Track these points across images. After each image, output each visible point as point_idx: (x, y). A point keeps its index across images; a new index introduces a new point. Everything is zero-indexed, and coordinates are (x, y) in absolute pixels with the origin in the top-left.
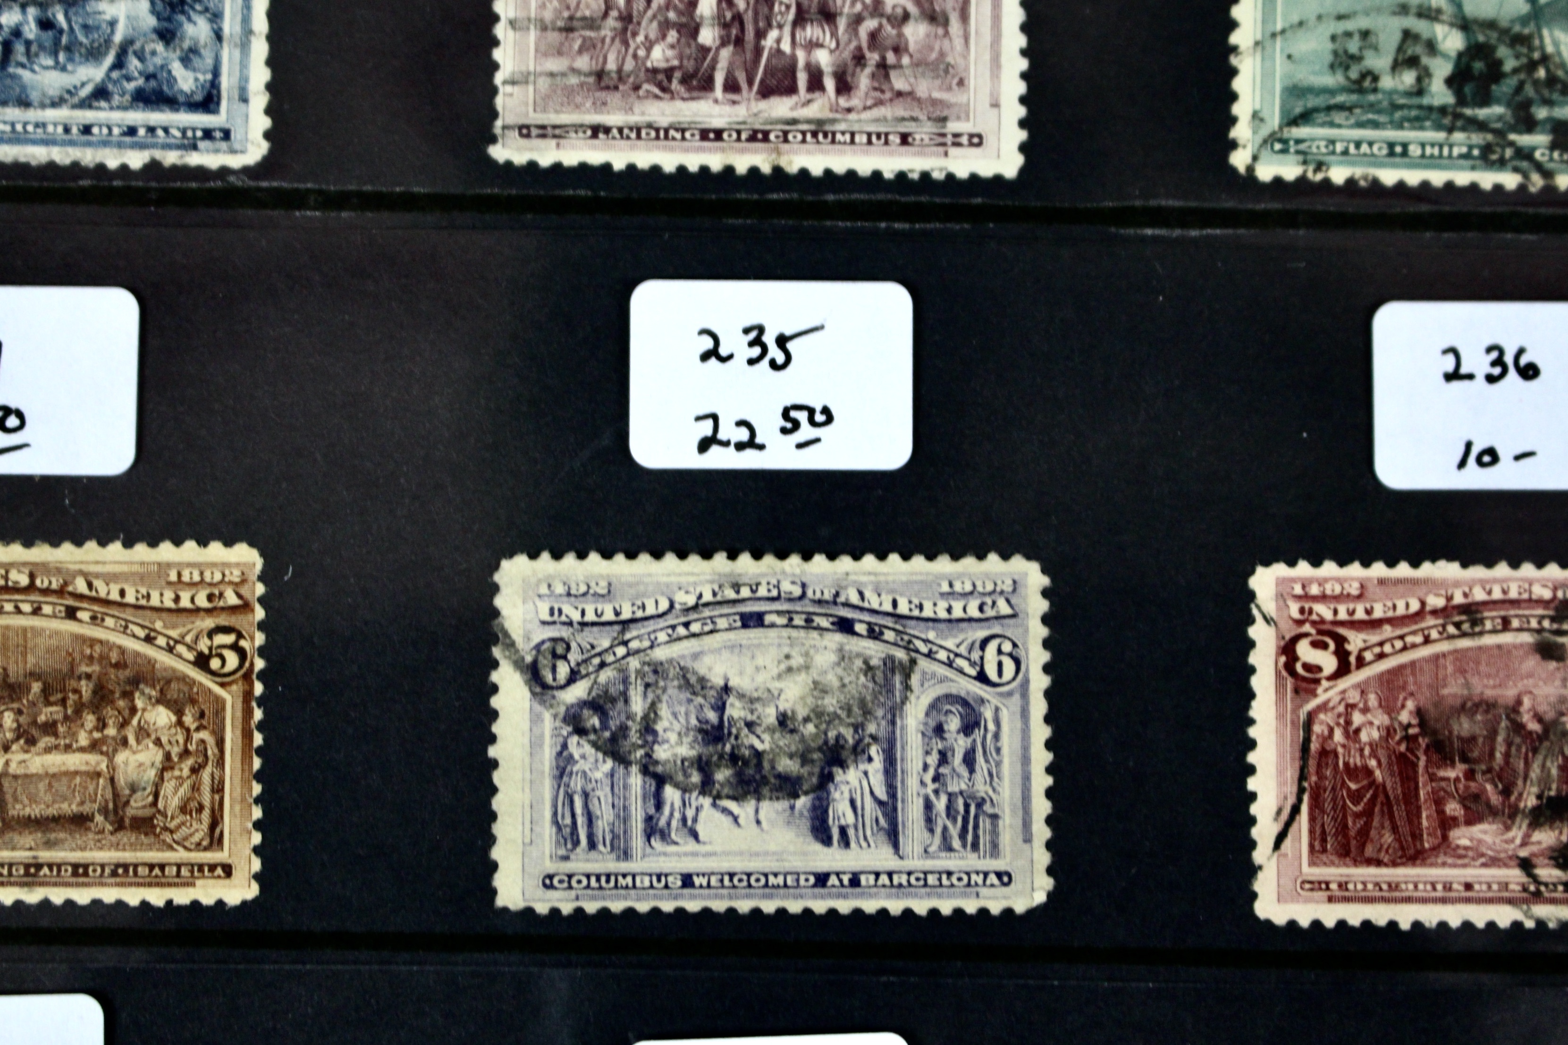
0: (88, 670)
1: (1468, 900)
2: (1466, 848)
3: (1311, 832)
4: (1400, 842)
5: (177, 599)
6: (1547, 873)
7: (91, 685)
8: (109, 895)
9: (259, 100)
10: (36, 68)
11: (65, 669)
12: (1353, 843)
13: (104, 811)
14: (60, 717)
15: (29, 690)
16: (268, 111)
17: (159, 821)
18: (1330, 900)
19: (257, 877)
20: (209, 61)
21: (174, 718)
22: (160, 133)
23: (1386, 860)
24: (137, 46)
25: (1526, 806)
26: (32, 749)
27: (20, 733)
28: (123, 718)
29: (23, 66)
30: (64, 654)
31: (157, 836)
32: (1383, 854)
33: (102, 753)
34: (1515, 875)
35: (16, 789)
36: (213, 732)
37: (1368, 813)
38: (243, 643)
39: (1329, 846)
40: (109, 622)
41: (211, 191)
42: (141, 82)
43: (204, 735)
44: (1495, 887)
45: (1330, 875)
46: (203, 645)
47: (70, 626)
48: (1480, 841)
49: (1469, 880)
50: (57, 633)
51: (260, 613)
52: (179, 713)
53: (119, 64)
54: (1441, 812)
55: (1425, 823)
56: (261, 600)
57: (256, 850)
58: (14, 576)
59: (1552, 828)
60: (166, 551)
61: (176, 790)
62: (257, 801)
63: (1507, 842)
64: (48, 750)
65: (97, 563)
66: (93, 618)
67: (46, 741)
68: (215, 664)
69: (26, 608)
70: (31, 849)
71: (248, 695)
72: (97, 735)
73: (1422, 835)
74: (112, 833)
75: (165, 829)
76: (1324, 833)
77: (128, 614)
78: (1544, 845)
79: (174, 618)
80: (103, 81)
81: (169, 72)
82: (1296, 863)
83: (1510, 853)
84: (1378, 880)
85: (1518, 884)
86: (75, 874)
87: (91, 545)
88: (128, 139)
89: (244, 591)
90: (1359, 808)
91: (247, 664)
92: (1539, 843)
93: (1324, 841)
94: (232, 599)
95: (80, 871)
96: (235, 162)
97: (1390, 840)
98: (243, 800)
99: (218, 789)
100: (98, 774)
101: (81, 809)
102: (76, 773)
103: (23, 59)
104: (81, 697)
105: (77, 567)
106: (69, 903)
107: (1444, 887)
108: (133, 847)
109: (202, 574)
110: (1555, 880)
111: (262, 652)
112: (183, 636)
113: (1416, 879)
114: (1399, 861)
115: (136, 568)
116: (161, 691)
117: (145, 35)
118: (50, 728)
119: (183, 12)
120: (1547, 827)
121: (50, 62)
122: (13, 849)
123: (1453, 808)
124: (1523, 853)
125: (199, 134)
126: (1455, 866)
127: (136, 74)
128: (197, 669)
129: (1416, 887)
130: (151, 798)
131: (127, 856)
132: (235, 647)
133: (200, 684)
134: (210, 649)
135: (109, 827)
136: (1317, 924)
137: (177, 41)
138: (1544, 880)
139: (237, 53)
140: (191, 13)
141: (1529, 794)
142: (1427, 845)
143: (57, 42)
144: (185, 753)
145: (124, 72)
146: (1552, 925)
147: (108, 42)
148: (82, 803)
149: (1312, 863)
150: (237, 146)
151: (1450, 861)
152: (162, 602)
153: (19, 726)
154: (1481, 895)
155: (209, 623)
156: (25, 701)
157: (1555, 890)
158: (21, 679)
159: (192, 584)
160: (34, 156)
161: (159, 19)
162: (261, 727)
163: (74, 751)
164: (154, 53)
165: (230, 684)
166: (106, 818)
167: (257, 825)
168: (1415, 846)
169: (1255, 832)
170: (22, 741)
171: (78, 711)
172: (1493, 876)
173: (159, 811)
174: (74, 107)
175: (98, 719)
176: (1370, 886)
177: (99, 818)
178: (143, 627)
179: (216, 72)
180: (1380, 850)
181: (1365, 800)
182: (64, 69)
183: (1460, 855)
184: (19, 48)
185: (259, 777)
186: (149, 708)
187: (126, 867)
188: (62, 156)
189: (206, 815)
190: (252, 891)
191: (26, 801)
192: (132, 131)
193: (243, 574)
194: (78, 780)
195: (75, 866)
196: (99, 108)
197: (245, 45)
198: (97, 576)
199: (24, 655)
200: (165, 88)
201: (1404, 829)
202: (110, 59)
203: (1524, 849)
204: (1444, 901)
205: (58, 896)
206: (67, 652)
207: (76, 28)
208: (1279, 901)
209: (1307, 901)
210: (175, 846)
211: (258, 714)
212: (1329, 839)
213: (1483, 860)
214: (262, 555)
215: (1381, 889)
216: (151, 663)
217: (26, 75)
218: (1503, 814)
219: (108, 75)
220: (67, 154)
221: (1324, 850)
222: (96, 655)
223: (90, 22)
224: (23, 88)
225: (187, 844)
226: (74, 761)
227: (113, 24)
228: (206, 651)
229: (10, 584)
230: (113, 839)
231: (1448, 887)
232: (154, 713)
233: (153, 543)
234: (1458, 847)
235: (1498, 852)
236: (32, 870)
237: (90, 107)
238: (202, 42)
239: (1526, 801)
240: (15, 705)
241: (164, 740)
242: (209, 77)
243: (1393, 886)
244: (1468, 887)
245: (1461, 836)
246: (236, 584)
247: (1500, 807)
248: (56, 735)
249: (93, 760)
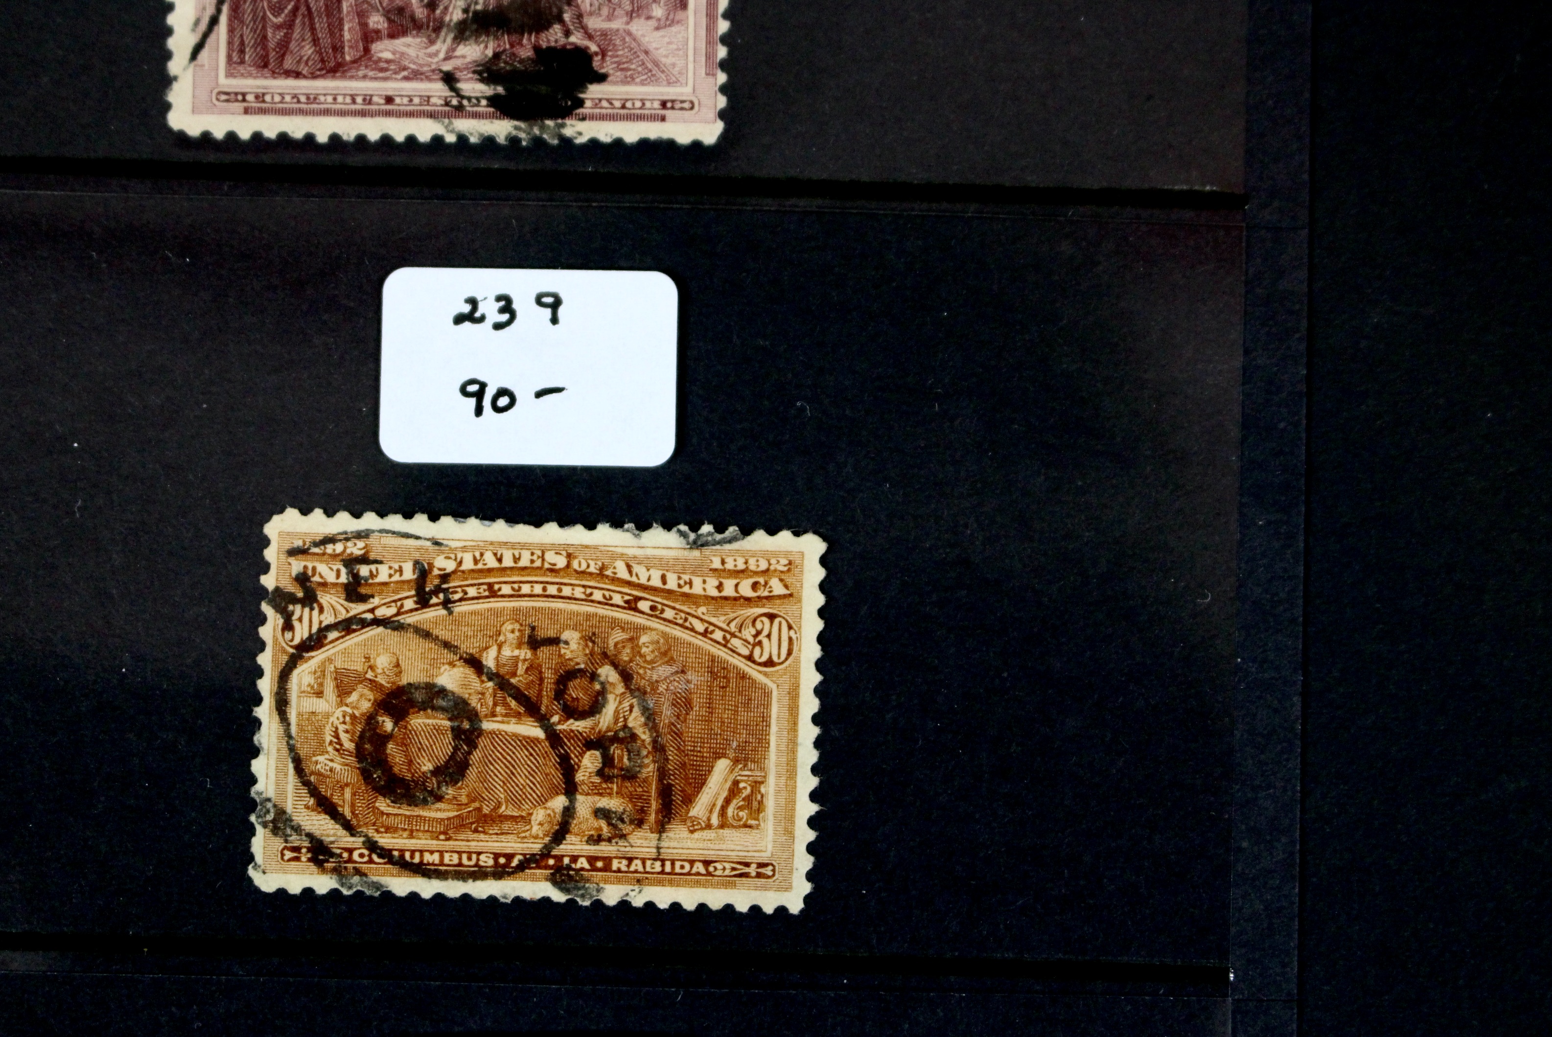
1: (388, 114)
2: (388, 61)
3: (230, 43)
4: (321, 54)
6: (472, 87)
12: (272, 54)
18: (246, 111)
23: (304, 72)
25: (451, 20)
32: (302, 65)
34: (438, 90)
37: (289, 25)
39: (247, 57)
44: (416, 100)
45: (247, 86)
48: (403, 54)
49: (390, 93)
54: (364, 25)
55: (347, 36)
59: (477, 42)
63: (430, 55)
73: (343, 48)
76: (242, 43)
78: (468, 60)
82: (213, 74)
83: (433, 67)
84: (296, 92)
85: (440, 97)
90: (279, 20)
92: (464, 57)
93: (242, 51)
97: (310, 52)
107: (364, 100)
110: (479, 95)
113: (334, 92)
114: (318, 73)
120: (472, 41)
123: (377, 21)
124: (447, 67)
126: (376, 79)
129: (335, 99)
136: (231, 137)
138: (467, 94)
141: (454, 8)
142: (348, 58)
146: (473, 140)
149: (229, 75)
151: (371, 74)
154: (402, 108)
157: (478, 105)
168: (335, 58)
169: (172, 43)
172: (414, 90)
176: (288, 98)
180: (299, 62)
181: (286, 11)
183: (382, 69)
201: (325, 41)
203: (447, 62)
204: (363, 114)
208: (193, 112)
209: (222, 112)
212: (247, 50)
213: (405, 73)
215: (299, 102)
218: (428, 27)
221: (242, 62)
231: (367, 100)
234: (380, 60)
235: (421, 65)
239: (452, 13)
243: (312, 99)
244: (389, 100)
245: (384, 50)
247: (425, 20)
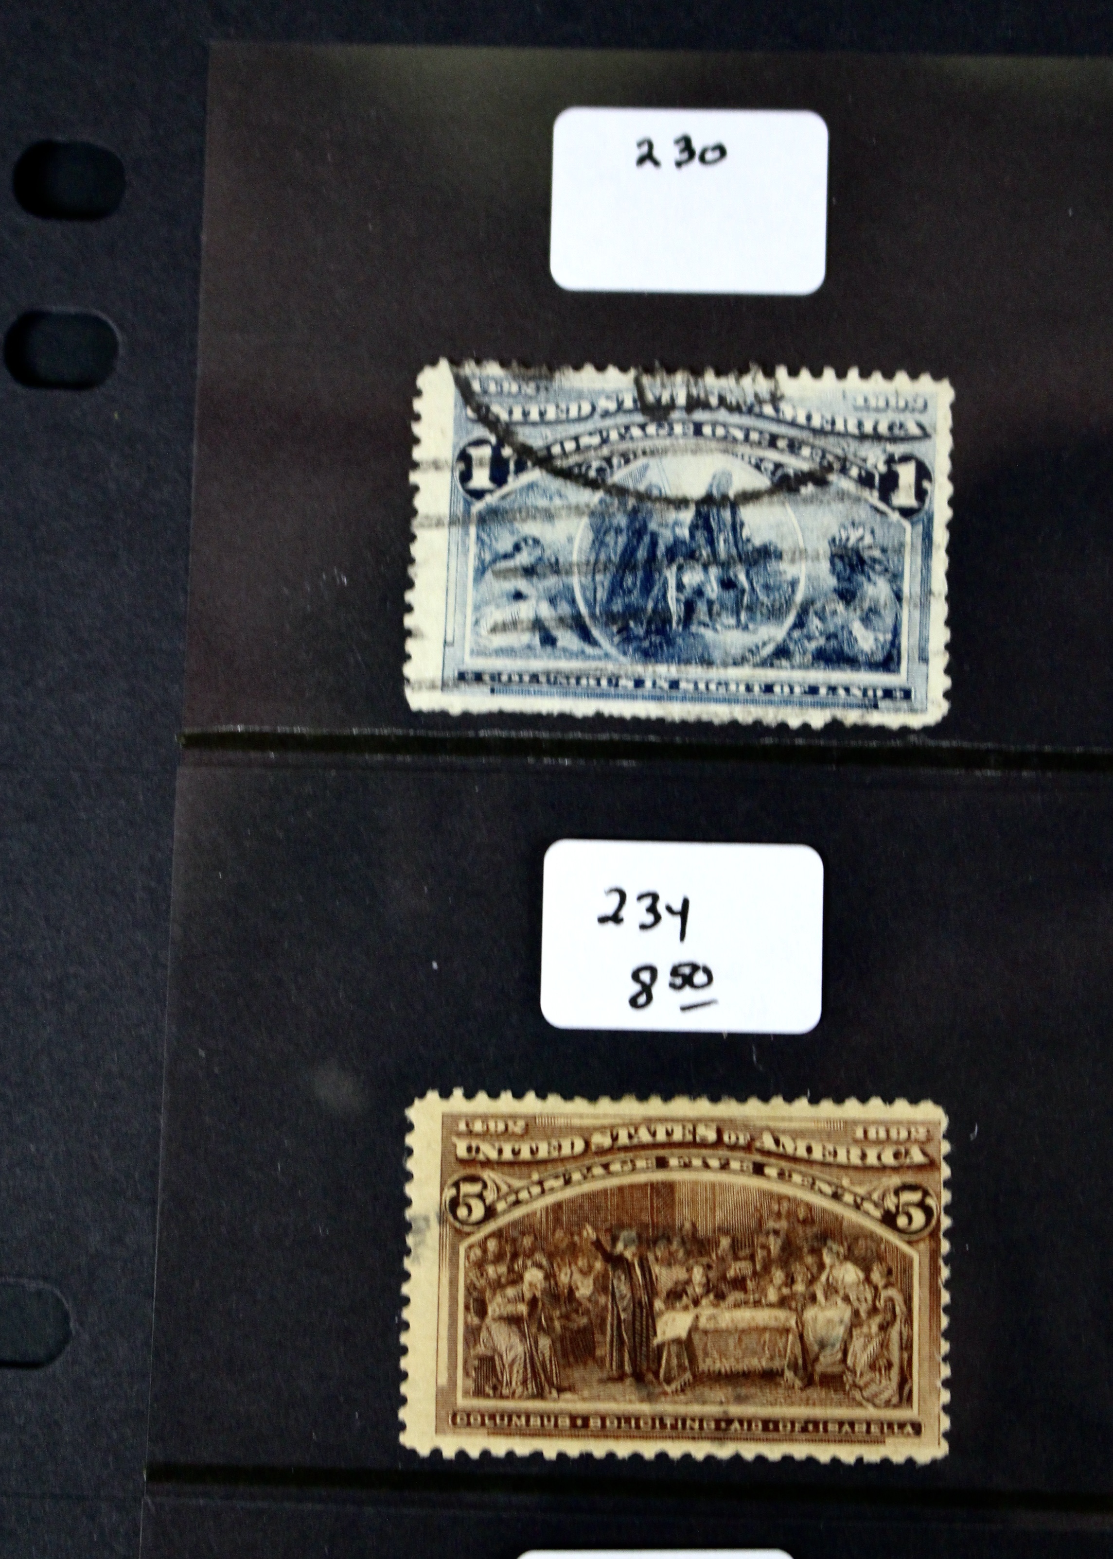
0: (777, 1226)
5: (864, 1156)
7: (779, 1242)
8: (800, 1451)
9: (939, 660)
10: (719, 627)
11: (753, 1224)
13: (794, 1367)
14: (749, 1272)
15: (718, 1244)
16: (948, 671)
17: (848, 1378)
19: (947, 1435)
20: (889, 621)
21: (862, 1275)
22: (841, 692)
24: (818, 605)
26: (722, 1305)
27: (708, 1287)
28: (812, 1274)
29: (705, 625)
30: (752, 1209)
31: (847, 1394)
33: (790, 1308)
35: (706, 1345)
36: (901, 1290)
38: (931, 1202)
40: (797, 1178)
41: (892, 750)
42: (822, 641)
43: (893, 1292)
46: (890, 1203)
47: (755, 1182)
50: (745, 1188)
51: (946, 1171)
52: (867, 1271)
53: (800, 624)
56: (947, 1158)
57: (946, 1409)
58: (701, 1131)
60: (852, 1108)
61: (865, 1347)
62: (945, 1359)
64: (737, 1305)
65: (783, 1119)
66: (781, 1175)
67: (735, 1296)
68: (902, 1221)
69: (714, 1163)
70: (721, 1403)
71: (934, 1253)
72: (785, 1291)
74: (802, 1389)
75: (855, 1385)
77: (816, 1171)
79: (860, 1175)
80: (784, 641)
81: (851, 633)
86: (765, 1428)
87: (778, 1102)
88: (809, 698)
89: (930, 1149)
91: (934, 1222)
94: (917, 1157)
95: (770, 1427)
96: (916, 721)
98: (931, 1357)
99: (907, 1346)
100: (787, 1331)
101: (771, 1365)
102: (765, 1329)
103: (707, 619)
104: (769, 1251)
105: (763, 1123)
106: (760, 1459)
108: (823, 1403)
109: (888, 1132)
111: (948, 1210)
112: (870, 1194)
115: (822, 1125)
116: (849, 1248)
117: (826, 595)
118: (739, 1283)
119: (863, 572)
121: (732, 621)
122: (704, 1403)
125: (880, 693)
127: (817, 634)
128: (884, 1226)
130: (840, 1356)
131: (818, 1412)
132: (922, 1205)
133: (887, 1242)
134: (897, 1207)
135: (798, 1383)
137: (857, 601)
139: (917, 614)
140: (871, 574)
143: (738, 603)
144: (874, 1310)
145: (805, 631)
147: (789, 602)
148: (772, 1358)
150: (917, 705)
152: (848, 1159)
153: (708, 1280)
155: (896, 1180)
156: (714, 1256)
158: (710, 1234)
159: (878, 1142)
160: (717, 715)
161: (838, 579)
162: (948, 1285)
163: (762, 1306)
164: (834, 613)
165: (917, 1242)
166: (796, 1373)
167: (946, 1383)
170: (711, 1296)
171: (767, 1268)
173: (848, 1369)
174: (756, 665)
175: (787, 1276)
177: (789, 1374)
178: (830, 1184)
179: (896, 632)
182: (746, 628)
184: (702, 608)
185: (947, 1335)
186: (837, 1263)
187: (816, 1424)
188: (744, 714)
189: (895, 1373)
190: (941, 1450)
191: (716, 1356)
192: (813, 690)
193: (928, 1131)
194: (767, 1336)
195: (766, 1423)
196: (781, 667)
197: (924, 606)
198: (784, 1132)
199: (713, 1210)
200: (846, 648)
202: (791, 619)
205: (749, 1451)
206: (756, 1207)
207: (758, 588)
210: (864, 1403)
211: (945, 1273)
214: (948, 1112)
216: (838, 1220)
217: (708, 634)
219: (789, 634)
220: (750, 713)
222: (784, 1210)
223: (771, 582)
224: (706, 647)
225: (877, 1401)
226: (763, 1316)
227: (794, 584)
228: (893, 1209)
229: (698, 1139)
230: (804, 1395)
232: (842, 1271)
233: (839, 1100)
236: (723, 1425)
237: (772, 665)
238: (882, 602)
240: (705, 1260)
241: (853, 1297)
242: (889, 637)
246: (923, 1143)
248: (745, 1290)
249: (782, 1317)
